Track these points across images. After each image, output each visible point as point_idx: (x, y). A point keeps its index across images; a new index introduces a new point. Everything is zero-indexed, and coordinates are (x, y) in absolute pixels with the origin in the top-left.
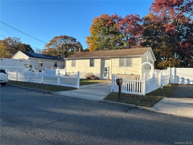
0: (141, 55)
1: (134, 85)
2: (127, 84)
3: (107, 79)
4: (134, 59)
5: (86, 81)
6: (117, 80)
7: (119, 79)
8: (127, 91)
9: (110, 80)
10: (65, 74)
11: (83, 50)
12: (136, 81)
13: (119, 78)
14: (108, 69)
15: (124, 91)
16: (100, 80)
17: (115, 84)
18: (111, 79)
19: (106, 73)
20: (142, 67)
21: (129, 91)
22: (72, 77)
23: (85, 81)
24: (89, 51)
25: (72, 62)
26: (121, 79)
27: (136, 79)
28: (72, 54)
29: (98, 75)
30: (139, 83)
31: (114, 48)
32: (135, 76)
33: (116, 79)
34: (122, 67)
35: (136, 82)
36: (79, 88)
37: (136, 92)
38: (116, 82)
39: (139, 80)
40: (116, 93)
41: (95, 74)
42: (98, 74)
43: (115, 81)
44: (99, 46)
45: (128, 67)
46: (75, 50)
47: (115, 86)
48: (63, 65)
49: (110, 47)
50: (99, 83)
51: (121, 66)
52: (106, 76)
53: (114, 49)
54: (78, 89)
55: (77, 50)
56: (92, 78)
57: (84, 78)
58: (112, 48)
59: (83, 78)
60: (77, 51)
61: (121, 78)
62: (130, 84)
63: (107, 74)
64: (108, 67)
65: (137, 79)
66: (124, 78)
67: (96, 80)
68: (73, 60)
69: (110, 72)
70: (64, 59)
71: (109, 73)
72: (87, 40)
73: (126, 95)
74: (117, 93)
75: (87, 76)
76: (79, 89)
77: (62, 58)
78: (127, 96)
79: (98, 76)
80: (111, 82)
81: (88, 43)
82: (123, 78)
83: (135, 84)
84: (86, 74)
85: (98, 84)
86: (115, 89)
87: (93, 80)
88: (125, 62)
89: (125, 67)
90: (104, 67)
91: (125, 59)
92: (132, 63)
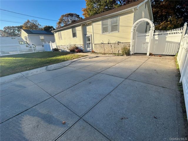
0: (133, 8)
4: (121, 17)
9: (93, 52)
16: (83, 52)
19: (89, 43)
25: (59, 34)
32: (122, 45)
41: (79, 45)
45: (114, 32)
51: (104, 31)
52: (89, 48)
63: (91, 45)
64: (90, 35)
67: (78, 52)
68: (59, 32)
70: (52, 32)
71: (92, 43)
79: (82, 48)
88: (109, 25)
89: (109, 33)
90: (87, 36)
91: (109, 20)
92: (119, 25)
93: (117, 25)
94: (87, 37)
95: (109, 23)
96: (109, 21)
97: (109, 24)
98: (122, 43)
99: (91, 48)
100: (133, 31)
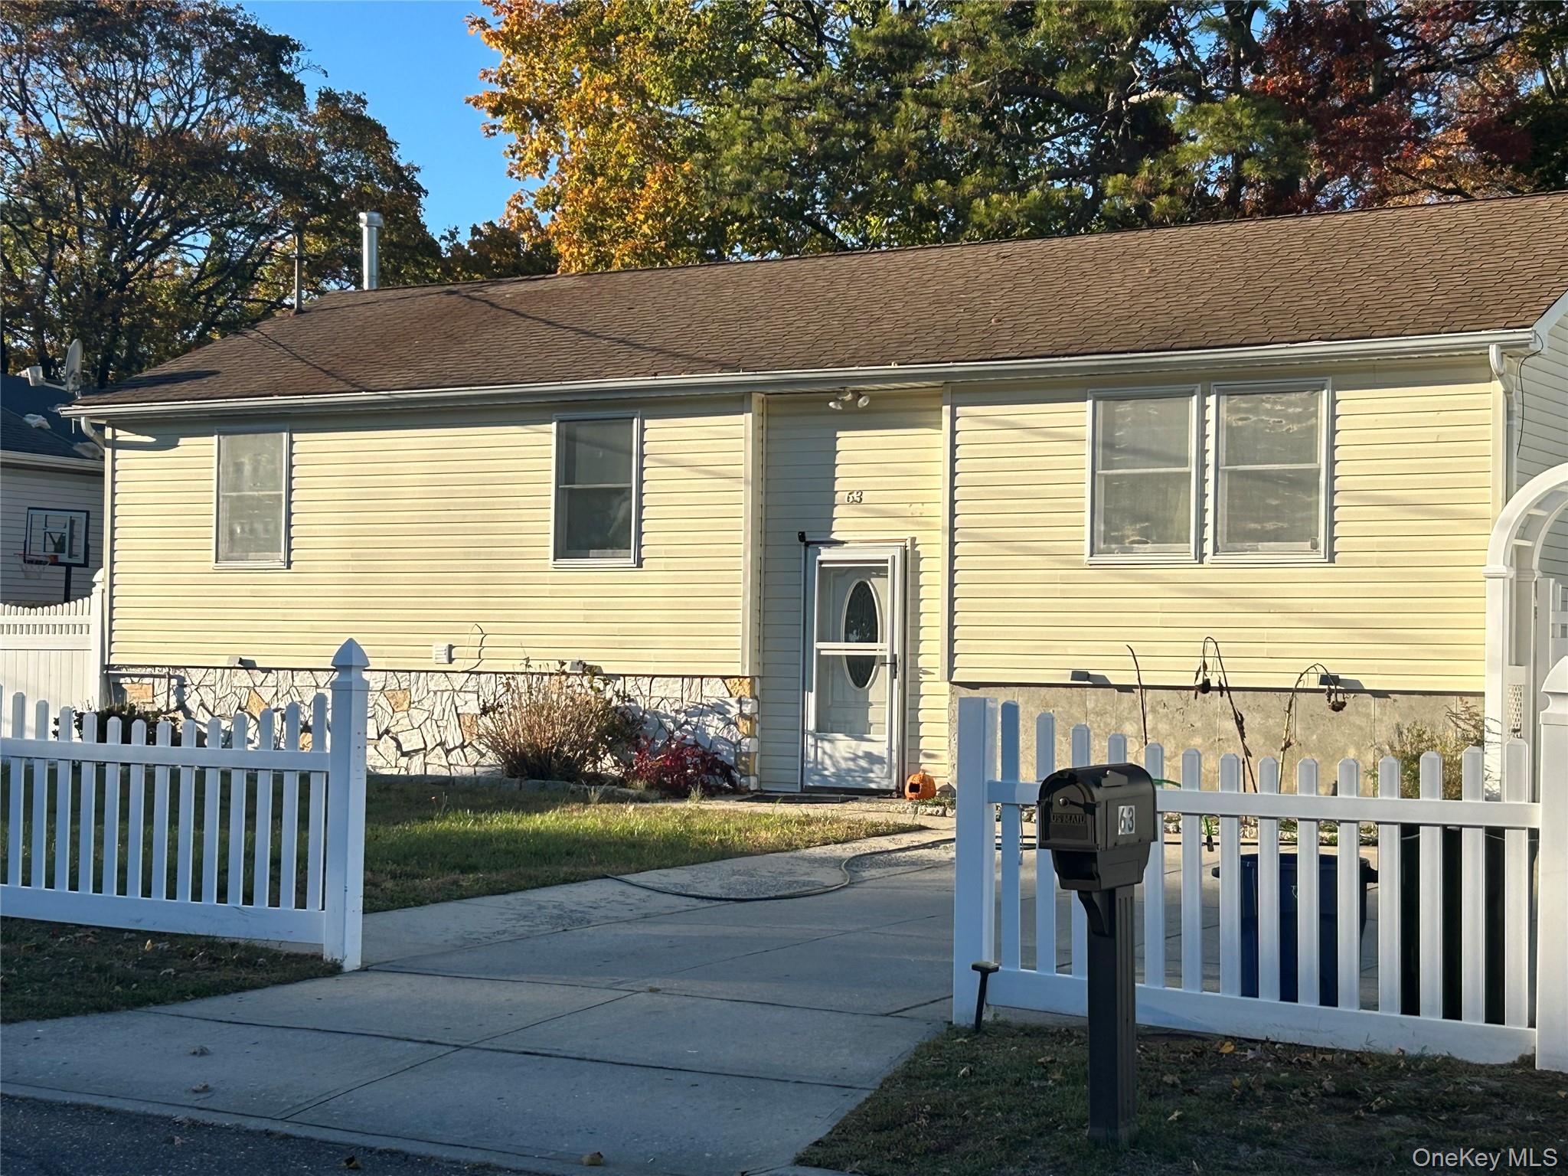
0: (1491, 341)
1: (1368, 875)
2: (1249, 865)
3: (879, 778)
4: (1354, 403)
5: (499, 822)
6: (1053, 784)
7: (1096, 775)
8: (1250, 986)
9: (924, 791)
10: (89, 697)
11: (431, 247)
12: (1411, 811)
13: (1099, 756)
14: (886, 594)
15: (1190, 988)
16: (737, 792)
17: (1012, 864)
18: (942, 770)
19: (861, 670)
20: (1519, 556)
21: (1289, 990)
22: (227, 758)
23: (462, 824)
24: (542, 262)
25: (229, 474)
26: (1135, 773)
27: (1410, 763)
28: (231, 327)
29: (719, 709)
30: (1452, 839)
31: (1007, 204)
32: (1383, 721)
33: (1029, 774)
34: (1145, 553)
35: (1410, 833)
36: (353, 960)
37: (1410, 1003)
38: (1031, 829)
39: (1452, 789)
40: (1034, 1032)
41: (660, 688)
42: (715, 691)
43: (1012, 810)
44: (732, 174)
45: (1267, 552)
46: (286, 244)
47: (1029, 905)
48: (58, 524)
49: (921, 192)
50: (724, 852)
51: (1130, 532)
52: (859, 730)
53: (1004, 232)
54: (334, 970)
55: (316, 245)
56: (608, 764)
57: (463, 765)
58: (963, 209)
59: (437, 766)
60: (318, 268)
61: (1135, 755)
62: (1288, 865)
63: (882, 689)
64: (891, 553)
65: (1430, 768)
66: (1193, 759)
67: (680, 793)
68: (253, 446)
69: (931, 653)
70: (80, 413)
71: (906, 670)
72: (499, 57)
73: (1235, 1066)
74: (1065, 1035)
75: (513, 725)
76: (365, 969)
77: (47, 398)
78: (1245, 1098)
79: (714, 726)
80: (946, 826)
81: (522, 128)
82: (1156, 753)
83: (1387, 860)
84: (490, 688)
85: (710, 878)
86: (1029, 957)
87: (615, 792)
88: (1202, 466)
89: (1200, 556)
90: (826, 554)
91: (1203, 408)
92: (1331, 478)
93: (1305, 483)
94: (834, 575)
95: (1202, 436)
96: (1203, 422)
97: (1202, 452)
98: (1377, 694)
99: (881, 741)
100: (1512, 573)
